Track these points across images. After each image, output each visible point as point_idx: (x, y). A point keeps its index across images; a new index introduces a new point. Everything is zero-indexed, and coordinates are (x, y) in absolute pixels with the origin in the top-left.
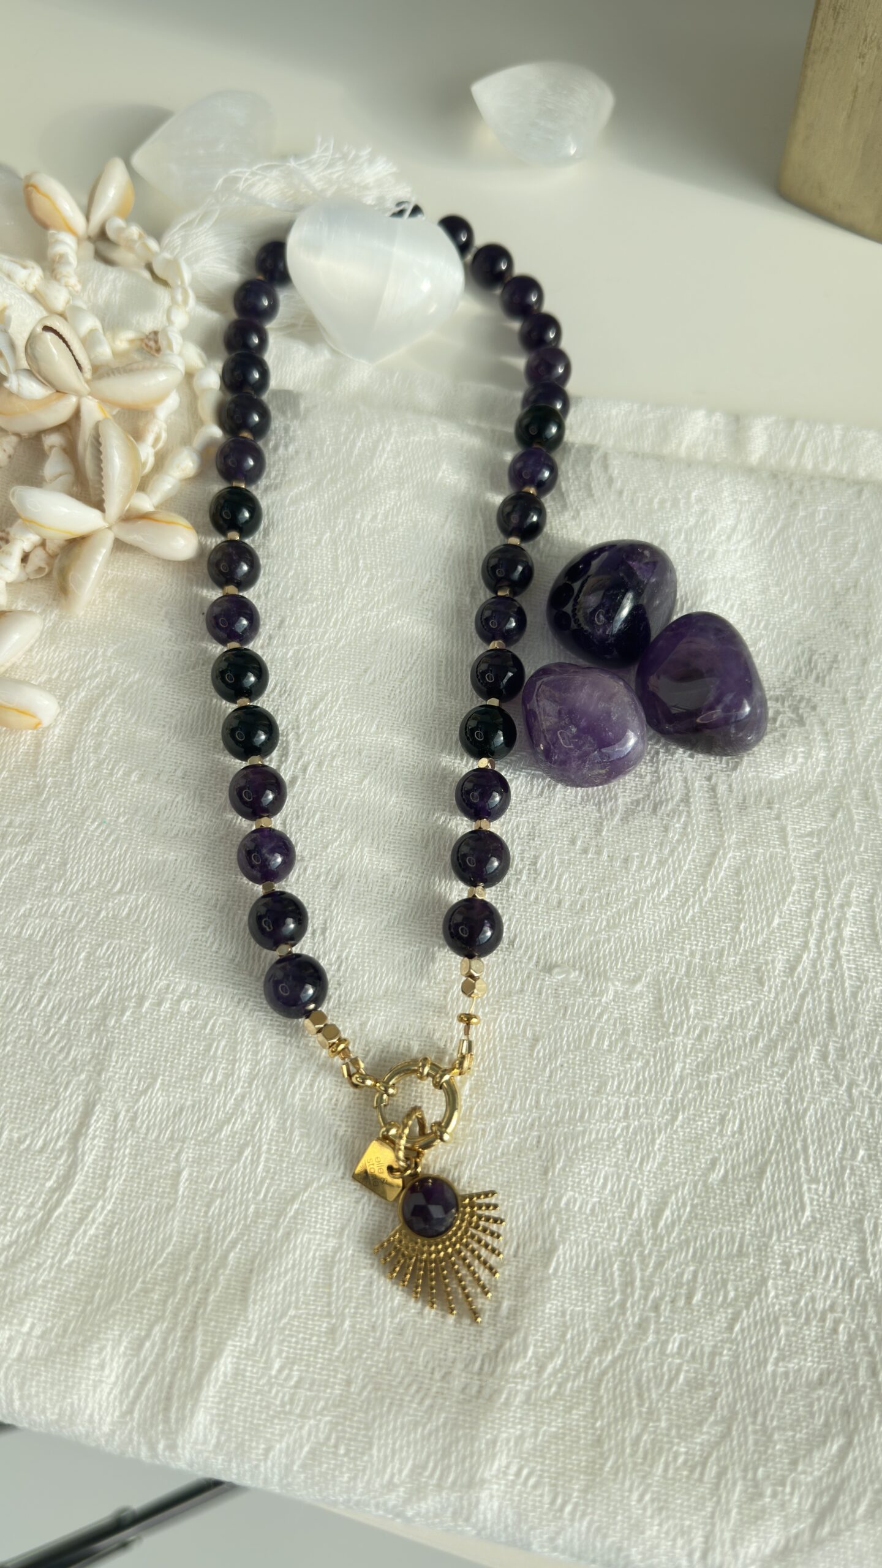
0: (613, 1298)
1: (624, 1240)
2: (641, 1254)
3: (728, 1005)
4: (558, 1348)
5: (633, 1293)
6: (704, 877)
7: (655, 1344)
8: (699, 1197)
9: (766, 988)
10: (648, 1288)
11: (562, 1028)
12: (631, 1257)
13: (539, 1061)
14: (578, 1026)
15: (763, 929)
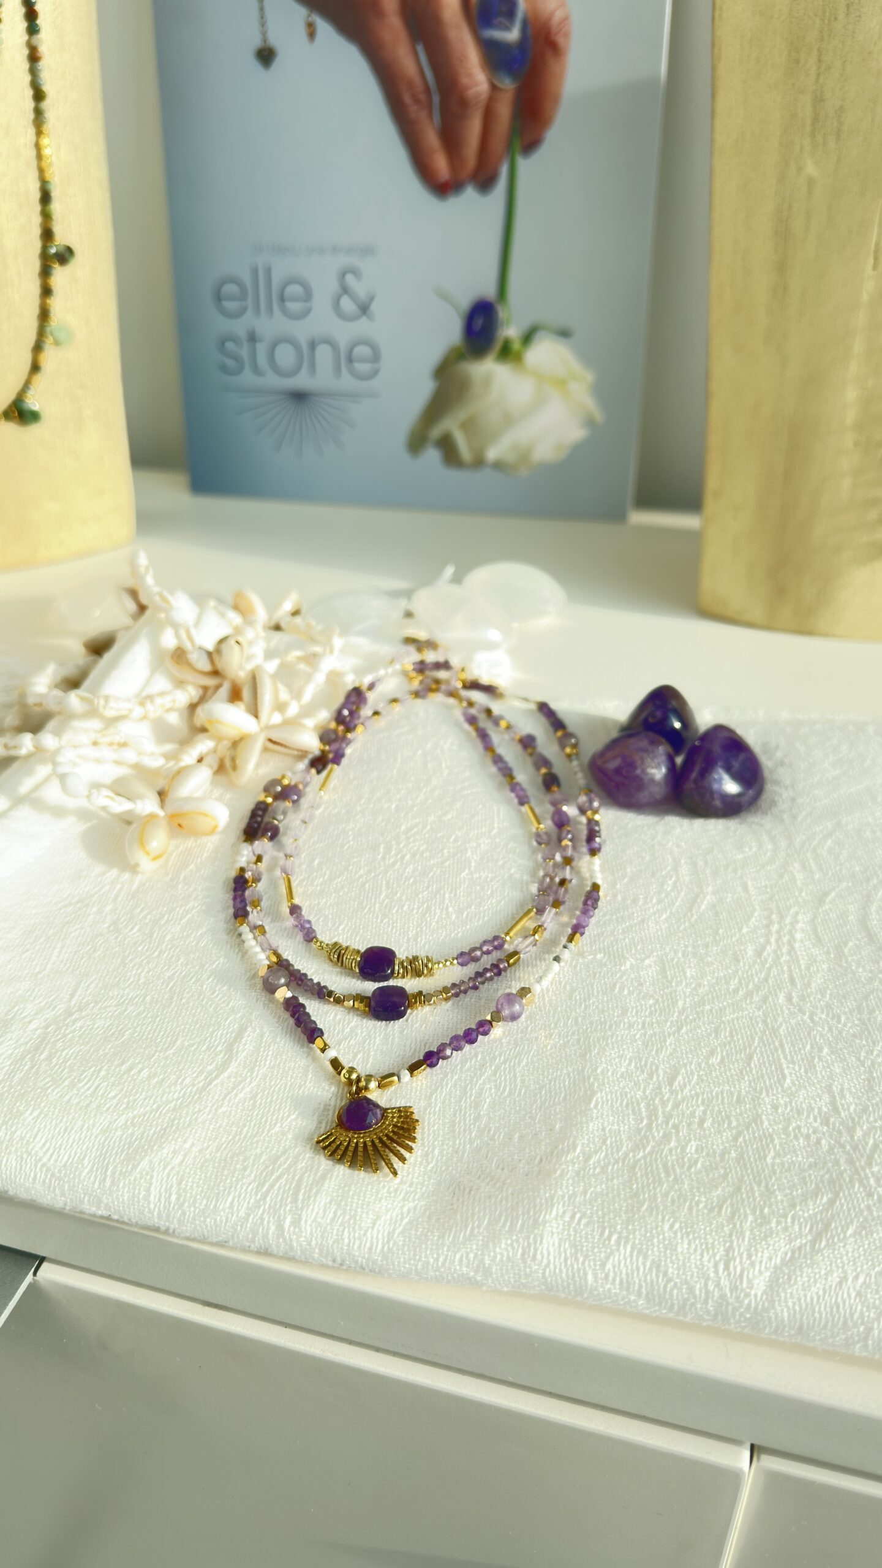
0: (642, 1122)
1: (648, 1092)
2: (661, 1099)
3: (714, 972)
4: (601, 1148)
5: (657, 1119)
6: (690, 909)
7: (676, 1148)
8: (704, 1070)
9: (741, 964)
10: (668, 1118)
11: (592, 985)
12: (654, 1101)
13: (576, 1002)
14: (605, 983)
15: (735, 933)
